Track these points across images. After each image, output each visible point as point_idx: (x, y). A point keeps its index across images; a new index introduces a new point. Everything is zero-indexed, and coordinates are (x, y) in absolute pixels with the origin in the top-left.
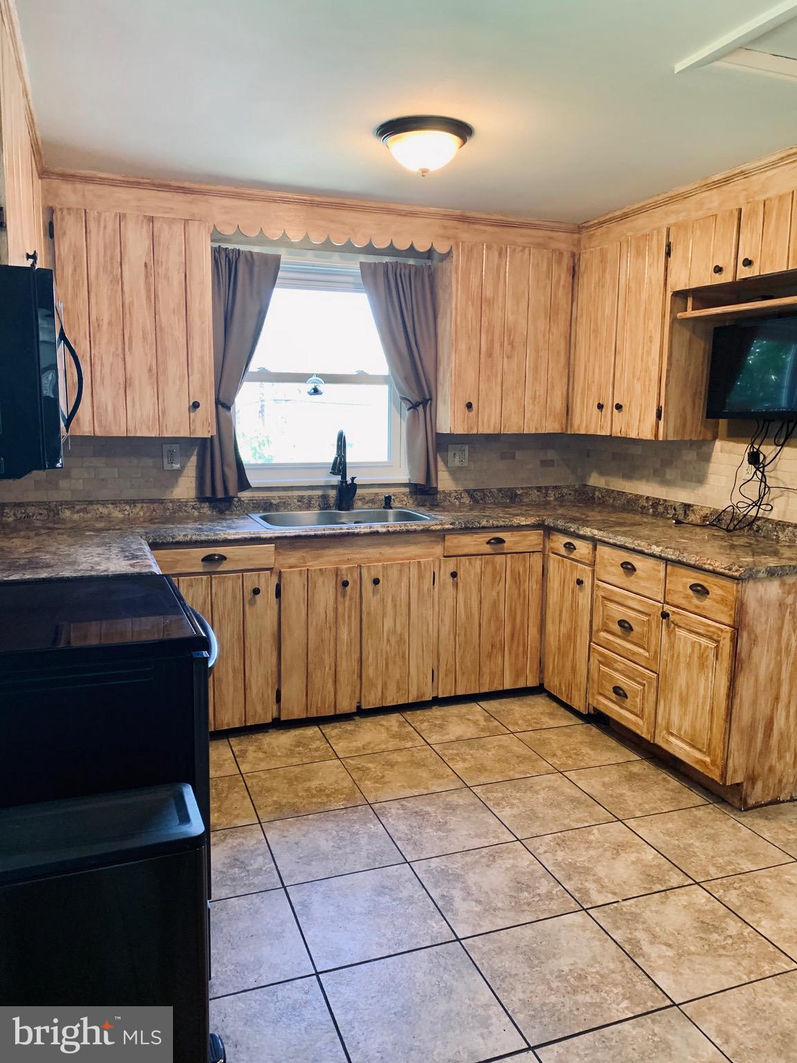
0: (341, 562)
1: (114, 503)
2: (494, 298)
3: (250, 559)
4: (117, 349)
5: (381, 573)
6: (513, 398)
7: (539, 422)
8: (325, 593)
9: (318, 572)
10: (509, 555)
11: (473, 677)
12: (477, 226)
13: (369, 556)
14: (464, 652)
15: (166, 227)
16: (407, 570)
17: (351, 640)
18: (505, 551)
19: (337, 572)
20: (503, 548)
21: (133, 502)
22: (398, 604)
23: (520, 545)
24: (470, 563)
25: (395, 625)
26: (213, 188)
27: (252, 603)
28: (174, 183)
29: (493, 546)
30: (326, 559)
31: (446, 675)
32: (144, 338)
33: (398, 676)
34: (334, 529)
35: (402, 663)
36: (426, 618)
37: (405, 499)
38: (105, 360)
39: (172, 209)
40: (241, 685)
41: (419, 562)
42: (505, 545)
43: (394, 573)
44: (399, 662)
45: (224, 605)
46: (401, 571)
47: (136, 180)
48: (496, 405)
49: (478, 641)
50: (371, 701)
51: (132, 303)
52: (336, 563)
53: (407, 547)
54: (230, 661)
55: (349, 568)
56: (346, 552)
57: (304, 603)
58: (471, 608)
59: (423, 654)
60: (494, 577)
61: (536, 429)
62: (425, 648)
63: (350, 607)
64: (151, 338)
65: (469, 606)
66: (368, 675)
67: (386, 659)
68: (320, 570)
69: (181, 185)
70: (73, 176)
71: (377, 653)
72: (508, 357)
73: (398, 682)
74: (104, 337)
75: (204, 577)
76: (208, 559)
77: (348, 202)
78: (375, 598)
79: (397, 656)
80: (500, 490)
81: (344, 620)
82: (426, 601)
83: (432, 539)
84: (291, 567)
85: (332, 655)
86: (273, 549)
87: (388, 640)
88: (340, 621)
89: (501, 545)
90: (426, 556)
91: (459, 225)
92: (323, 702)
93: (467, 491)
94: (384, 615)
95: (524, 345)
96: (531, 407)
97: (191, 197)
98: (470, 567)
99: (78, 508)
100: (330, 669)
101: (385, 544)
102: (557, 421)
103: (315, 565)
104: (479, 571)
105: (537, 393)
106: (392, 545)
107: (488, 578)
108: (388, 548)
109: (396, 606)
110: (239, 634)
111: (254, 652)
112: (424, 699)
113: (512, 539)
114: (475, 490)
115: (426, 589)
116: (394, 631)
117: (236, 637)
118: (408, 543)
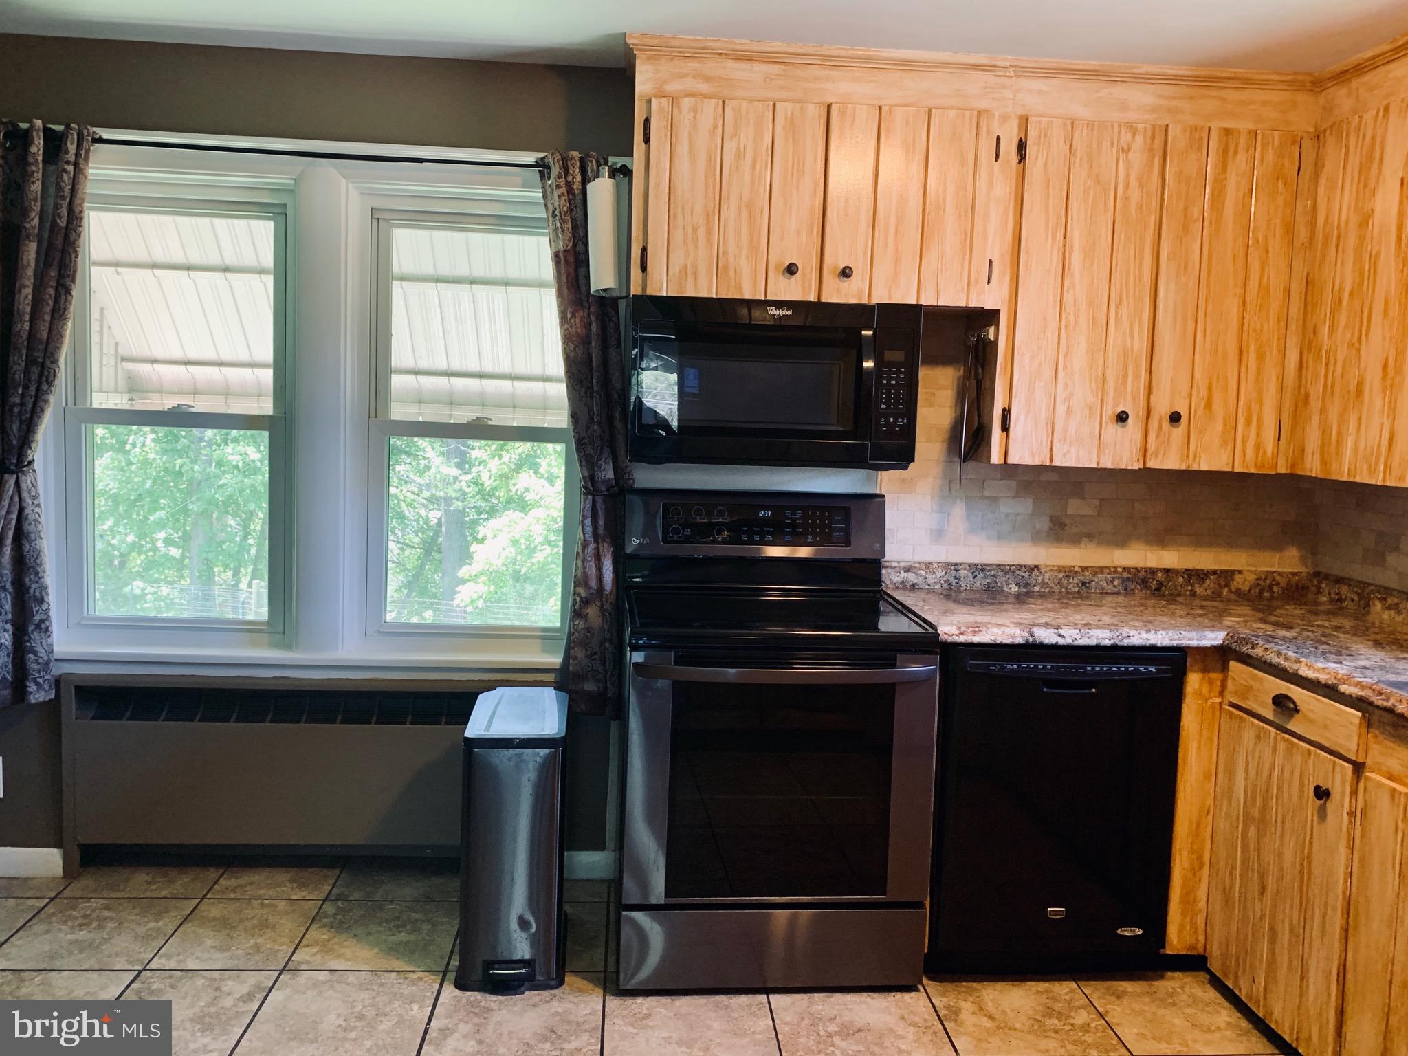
3: (1327, 727)
4: (1353, 335)
27: (1322, 815)
45: (1290, 796)
54: (1288, 907)
74: (1343, 318)
75: (1274, 731)
76: (1280, 701)
86: (1357, 721)
117: (1298, 867)
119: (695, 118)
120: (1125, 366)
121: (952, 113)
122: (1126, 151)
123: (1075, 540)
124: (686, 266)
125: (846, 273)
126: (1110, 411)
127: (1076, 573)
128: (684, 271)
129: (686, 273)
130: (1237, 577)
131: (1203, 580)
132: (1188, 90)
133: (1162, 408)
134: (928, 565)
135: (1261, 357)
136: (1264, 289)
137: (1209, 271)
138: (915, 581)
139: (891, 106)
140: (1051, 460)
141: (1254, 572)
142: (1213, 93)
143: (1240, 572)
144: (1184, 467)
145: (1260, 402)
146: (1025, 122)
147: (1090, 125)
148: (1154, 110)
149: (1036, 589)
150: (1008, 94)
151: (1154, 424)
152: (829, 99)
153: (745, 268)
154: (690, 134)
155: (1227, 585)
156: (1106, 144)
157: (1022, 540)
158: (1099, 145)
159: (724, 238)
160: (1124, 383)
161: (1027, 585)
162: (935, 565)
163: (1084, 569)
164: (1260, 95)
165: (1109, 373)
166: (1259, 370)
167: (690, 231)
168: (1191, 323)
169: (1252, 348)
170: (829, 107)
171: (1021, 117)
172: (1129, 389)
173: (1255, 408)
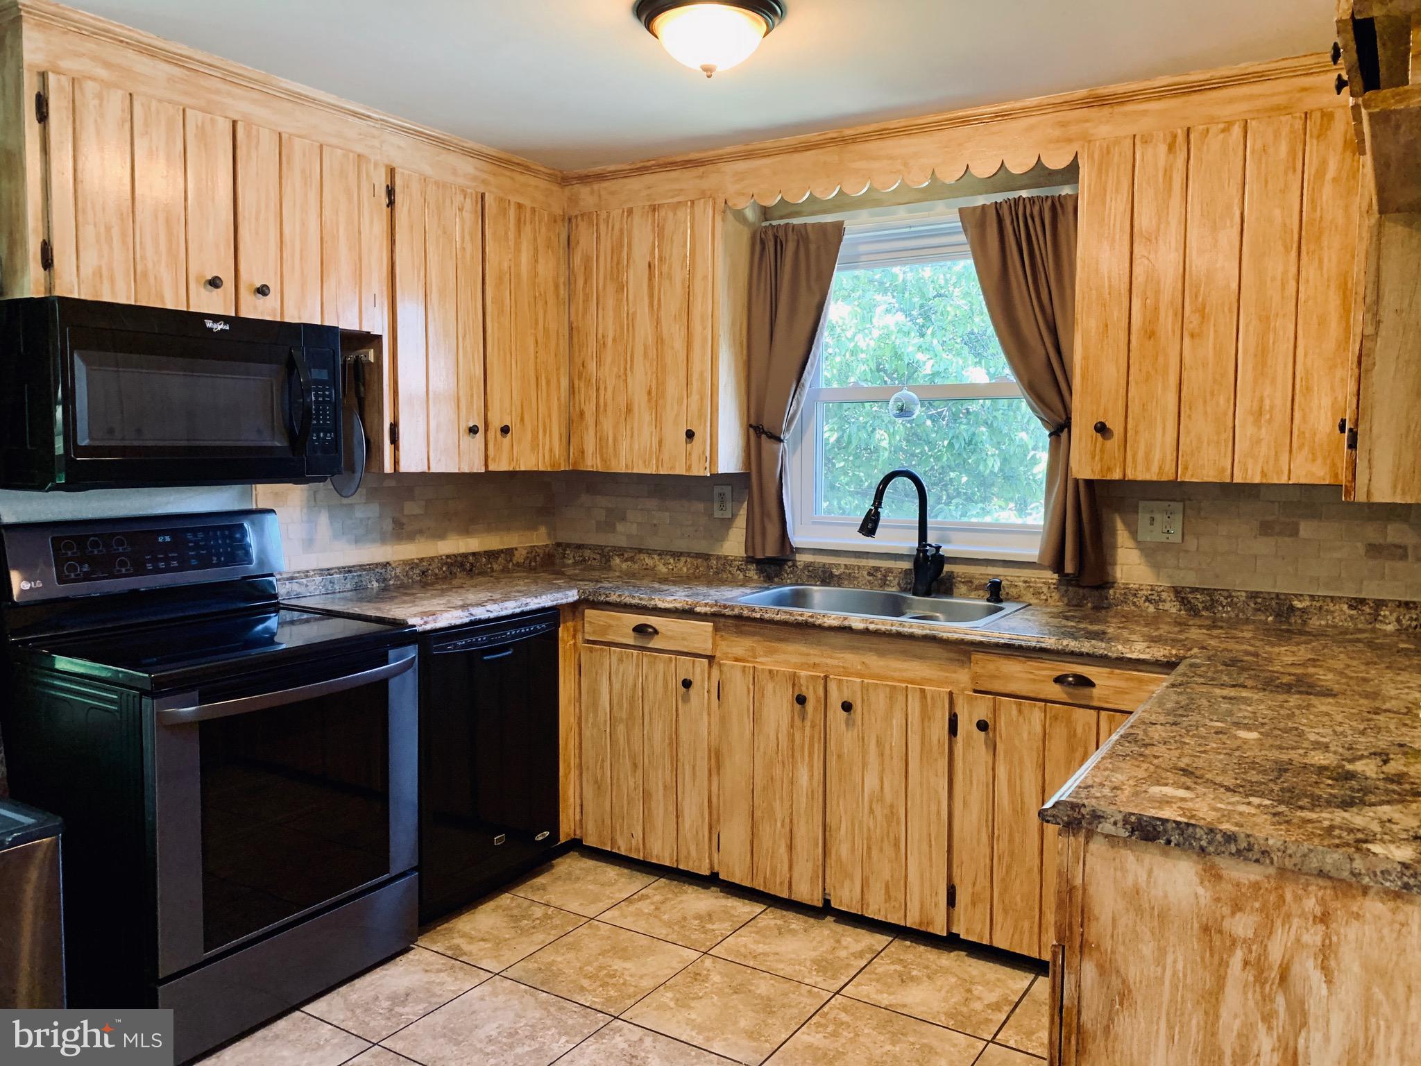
0: (803, 666)
1: (661, 554)
2: (1158, 229)
3: (684, 639)
4: (619, 370)
5: (859, 694)
6: (1206, 413)
7: (1272, 462)
8: (778, 707)
9: (767, 673)
10: (1103, 713)
11: (1026, 924)
12: (1129, 108)
13: (846, 665)
14: (1007, 872)
15: (670, 214)
16: (901, 698)
17: (812, 791)
18: (1095, 704)
19: (794, 679)
20: (1091, 698)
21: (677, 555)
22: (887, 752)
23: (1127, 696)
24: (1020, 711)
25: (882, 788)
26: (721, 152)
27: (686, 699)
28: (678, 159)
29: (1070, 690)
30: (782, 657)
31: (974, 904)
32: (646, 355)
33: (887, 875)
34: (791, 614)
35: (894, 855)
36: (937, 792)
37: (1045, 590)
38: (608, 383)
39: (681, 190)
40: (672, 808)
41: (923, 691)
42: (1095, 692)
43: (879, 700)
44: (889, 850)
45: (655, 693)
46: (891, 699)
47: (642, 164)
48: (1164, 429)
49: (1037, 861)
50: (845, 899)
51: (635, 313)
52: (796, 665)
53: (905, 661)
54: (660, 771)
55: (812, 677)
56: (812, 652)
57: (749, 717)
58: (1022, 794)
59: (930, 852)
60: (1072, 750)
61: (1263, 474)
62: (933, 843)
63: (812, 738)
64: (652, 353)
65: (1018, 789)
66: (839, 859)
67: (869, 839)
68: (770, 671)
69: (686, 158)
70: (588, 176)
71: (853, 824)
72: (1192, 336)
73: (887, 887)
74: (608, 357)
75: (635, 652)
76: (640, 630)
77: (894, 124)
78: (850, 734)
79: (886, 839)
80: (1253, 596)
81: (803, 756)
82: (936, 760)
83: (952, 655)
84: (737, 660)
85: (787, 804)
86: (711, 629)
87: (871, 811)
88: (798, 755)
89: (1086, 691)
90: (940, 683)
91: (1093, 113)
92: (774, 873)
93: (1177, 591)
94: (864, 765)
95: (1230, 310)
96: (1250, 430)
97: (701, 169)
98: (1021, 719)
99: (626, 556)
100: (783, 826)
101: (871, 650)
102: (1319, 461)
103: (766, 662)
104: (1039, 729)
105: (1267, 402)
106: (881, 654)
107: (1057, 746)
108: (875, 658)
109: (882, 755)
110: (671, 739)
111: (688, 768)
112: (930, 930)
113: (1109, 683)
114: (1194, 590)
115: (935, 741)
116: (881, 799)
117: (667, 741)
118: (907, 655)
119: (101, 105)
120: (471, 388)
121: (339, 152)
122: (461, 210)
123: (411, 537)
124: (100, 267)
125: (262, 291)
126: (464, 426)
127: (417, 564)
128: (98, 273)
129: (101, 277)
130: (516, 552)
131: (497, 558)
132: (495, 168)
133: (496, 424)
134: (306, 574)
135: (548, 382)
136: (546, 330)
137: (516, 314)
138: (299, 590)
139: (290, 135)
140: (429, 468)
141: (525, 548)
142: (508, 173)
143: (516, 549)
144: (511, 469)
145: (550, 416)
146: (392, 172)
147: (436, 183)
148: (475, 178)
149: (391, 582)
150: (376, 143)
151: (491, 435)
152: (235, 118)
153: (166, 277)
154: (96, 121)
155: (511, 560)
156: (448, 202)
157: (374, 541)
158: (444, 202)
159: (141, 243)
160: (472, 402)
161: (385, 580)
162: (312, 573)
163: (422, 560)
164: (533, 181)
165: (461, 393)
166: (548, 396)
167: (102, 230)
168: (508, 355)
169: (543, 377)
170: (234, 123)
171: (387, 166)
172: (475, 407)
173: (547, 421)
